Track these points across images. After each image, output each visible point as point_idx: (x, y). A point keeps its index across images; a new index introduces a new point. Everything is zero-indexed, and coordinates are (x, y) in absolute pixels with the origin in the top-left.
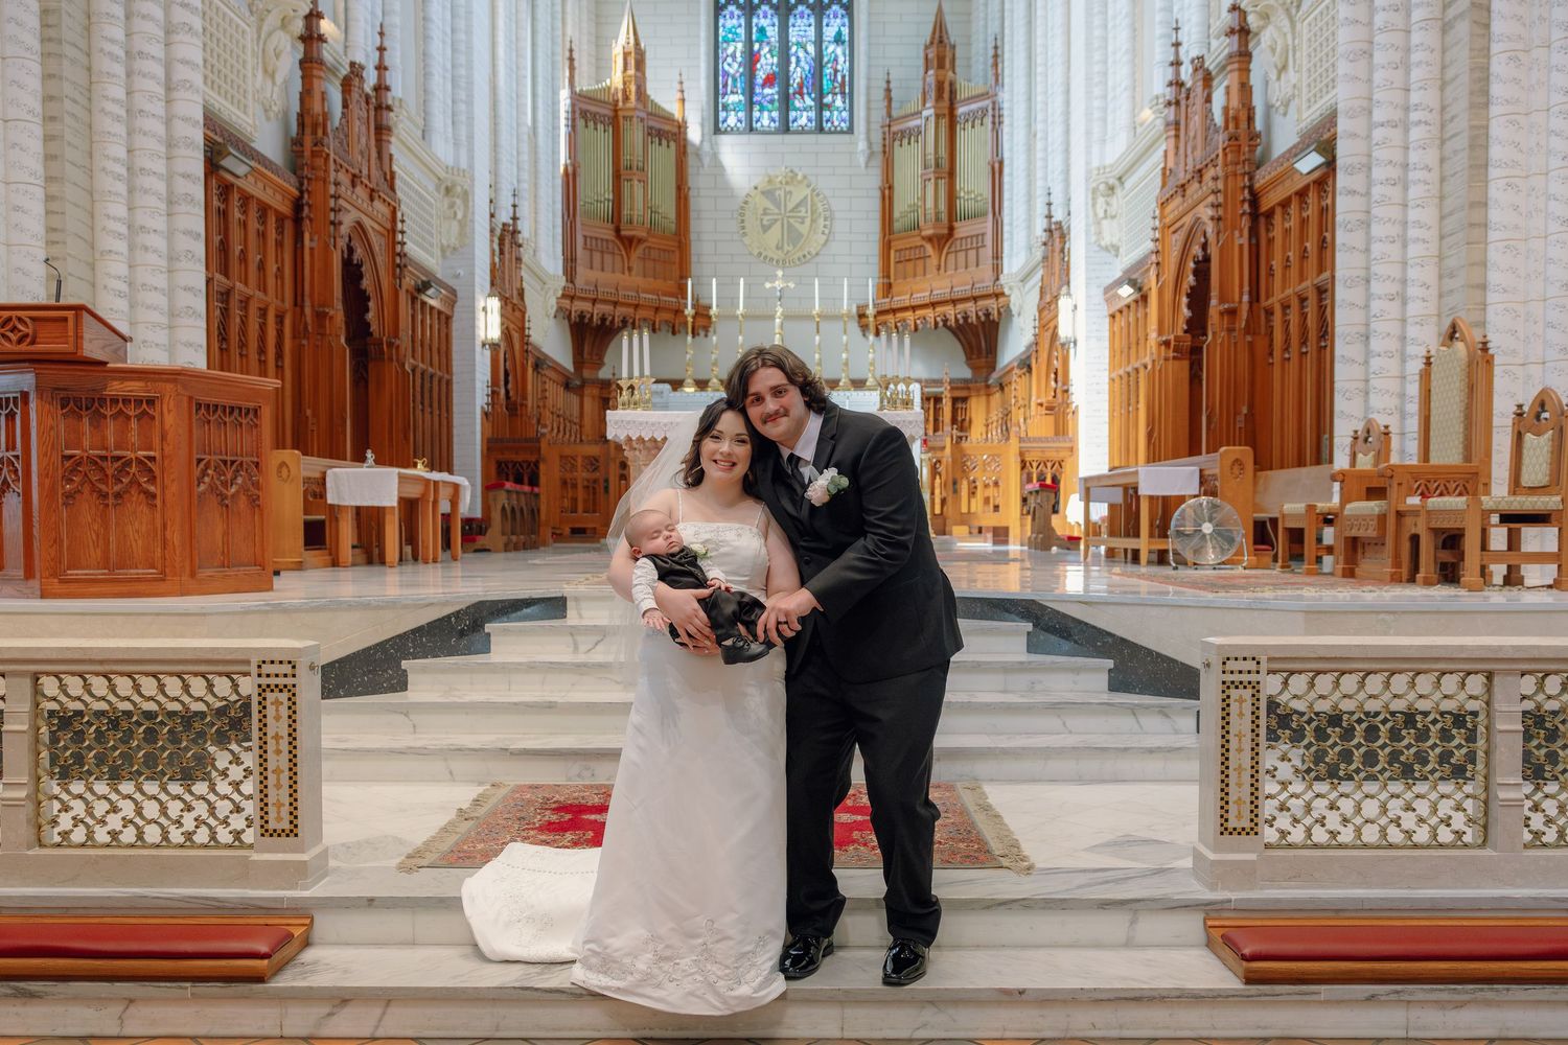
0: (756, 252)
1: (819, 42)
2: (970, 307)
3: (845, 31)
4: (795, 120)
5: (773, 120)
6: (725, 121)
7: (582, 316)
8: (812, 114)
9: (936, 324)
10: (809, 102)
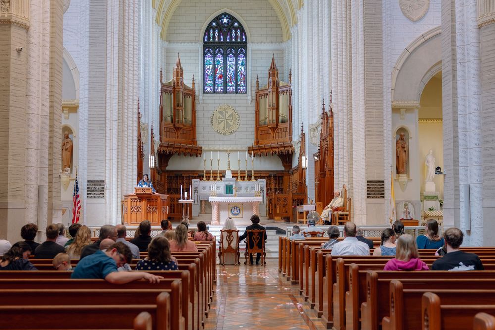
0: (216, 130)
1: (236, 65)
2: (283, 149)
3: (244, 62)
4: (229, 89)
5: (222, 89)
6: (207, 89)
7: (164, 152)
8: (234, 87)
9: (273, 154)
10: (233, 83)
